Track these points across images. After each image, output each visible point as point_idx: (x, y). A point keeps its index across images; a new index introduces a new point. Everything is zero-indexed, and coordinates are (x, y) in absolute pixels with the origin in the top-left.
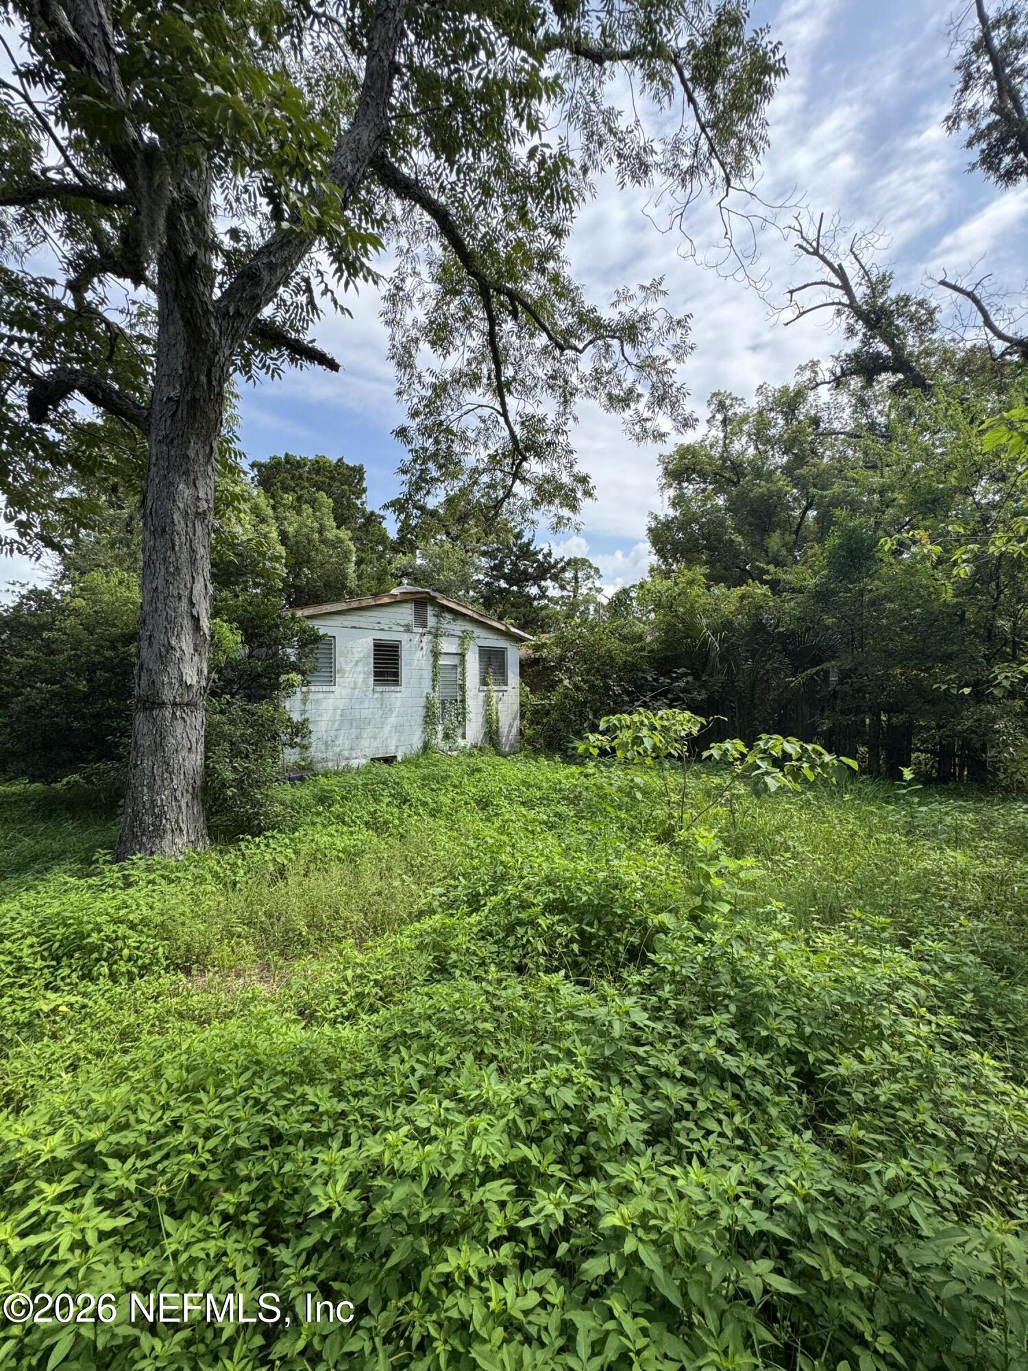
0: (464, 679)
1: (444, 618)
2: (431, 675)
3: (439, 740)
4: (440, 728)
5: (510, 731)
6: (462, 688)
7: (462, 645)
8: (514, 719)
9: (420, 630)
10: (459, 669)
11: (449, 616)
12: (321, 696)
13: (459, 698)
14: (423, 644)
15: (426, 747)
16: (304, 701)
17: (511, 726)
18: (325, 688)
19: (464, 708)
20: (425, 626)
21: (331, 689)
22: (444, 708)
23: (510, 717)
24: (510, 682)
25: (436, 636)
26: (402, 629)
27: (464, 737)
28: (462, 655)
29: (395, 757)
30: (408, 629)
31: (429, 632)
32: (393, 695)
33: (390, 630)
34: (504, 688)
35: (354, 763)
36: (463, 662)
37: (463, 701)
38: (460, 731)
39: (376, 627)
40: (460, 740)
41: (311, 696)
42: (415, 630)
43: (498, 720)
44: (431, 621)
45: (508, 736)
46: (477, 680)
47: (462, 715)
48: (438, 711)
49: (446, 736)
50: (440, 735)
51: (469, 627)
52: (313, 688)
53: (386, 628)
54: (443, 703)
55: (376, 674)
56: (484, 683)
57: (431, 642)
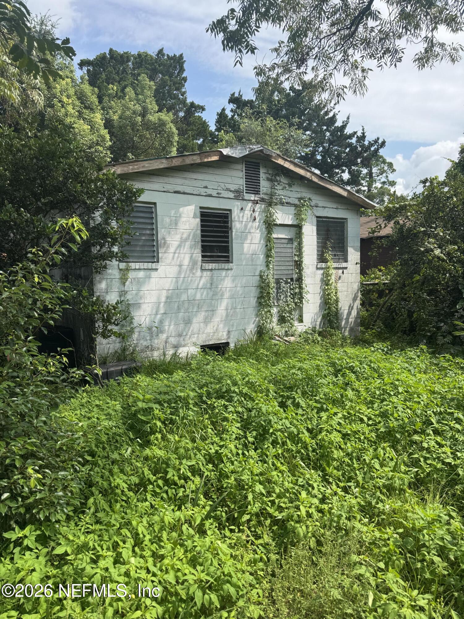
0: (300, 255)
1: (279, 183)
2: (264, 249)
3: (274, 325)
4: (274, 310)
5: (349, 313)
6: (299, 265)
7: (298, 216)
8: (354, 299)
9: (253, 197)
10: (295, 244)
11: (284, 180)
12: (141, 274)
13: (295, 276)
14: (257, 214)
15: (261, 332)
16: (123, 280)
17: (351, 308)
18: (146, 265)
19: (301, 288)
20: (257, 192)
21: (154, 266)
22: (278, 288)
23: (351, 297)
24: (350, 257)
25: (270, 204)
26: (232, 195)
27: (301, 321)
28: (298, 228)
29: (227, 344)
30: (238, 195)
31: (263, 200)
32: (224, 273)
33: (219, 196)
34: (344, 265)
35: (183, 352)
36: (299, 234)
37: (300, 280)
38: (296, 314)
39: (203, 191)
40: (296, 323)
41: (131, 275)
42: (247, 196)
43: (337, 301)
44: (264, 185)
45: (347, 319)
46: (314, 257)
47: (299, 296)
48: (273, 291)
49: (282, 320)
50: (275, 319)
51: (306, 194)
52: (133, 265)
53: (214, 193)
54: (278, 282)
55: (204, 249)
56: (322, 259)
57: (264, 211)
